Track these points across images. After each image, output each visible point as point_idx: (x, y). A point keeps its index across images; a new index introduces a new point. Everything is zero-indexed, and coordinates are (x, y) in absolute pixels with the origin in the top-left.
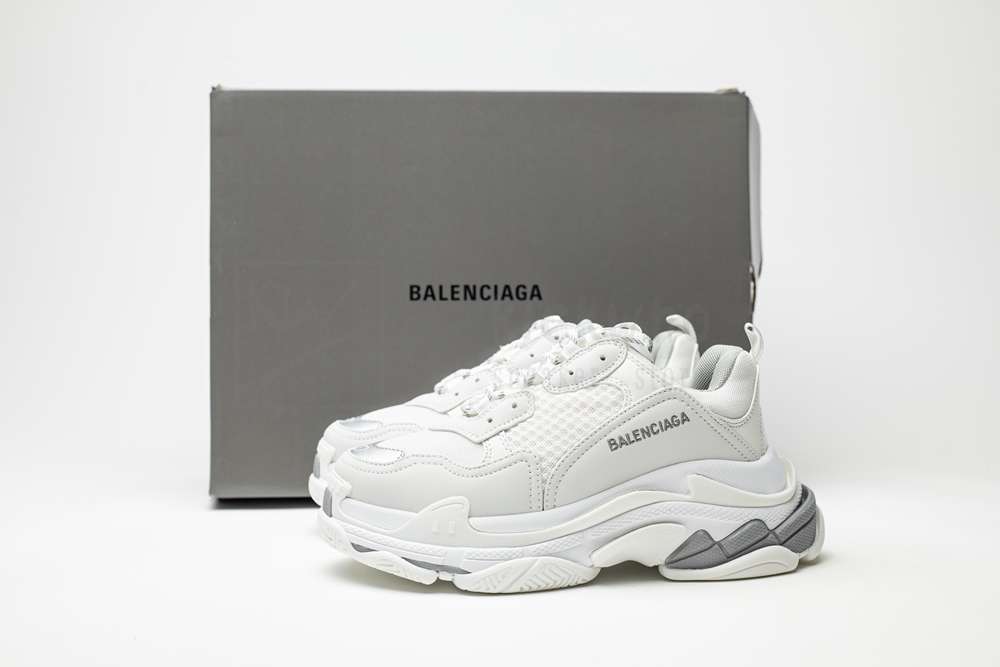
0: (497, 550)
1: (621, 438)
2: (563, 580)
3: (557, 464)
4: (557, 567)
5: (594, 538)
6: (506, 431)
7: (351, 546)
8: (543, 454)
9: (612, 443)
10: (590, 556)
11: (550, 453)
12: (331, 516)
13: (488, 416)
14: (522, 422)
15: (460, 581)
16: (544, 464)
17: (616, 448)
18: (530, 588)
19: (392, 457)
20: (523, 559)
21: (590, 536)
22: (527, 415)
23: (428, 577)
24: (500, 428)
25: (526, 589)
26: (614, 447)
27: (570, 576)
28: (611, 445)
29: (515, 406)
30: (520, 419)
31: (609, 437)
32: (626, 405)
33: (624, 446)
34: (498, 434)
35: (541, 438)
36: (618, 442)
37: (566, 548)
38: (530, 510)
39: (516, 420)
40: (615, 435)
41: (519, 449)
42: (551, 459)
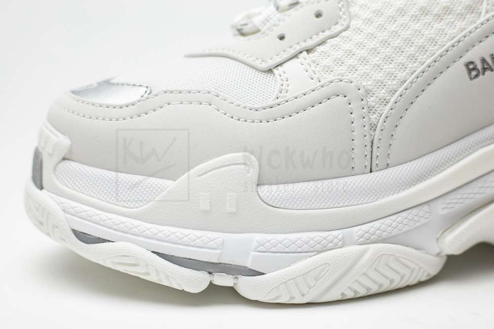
0: (305, 236)
1: (483, 61)
2: (403, 277)
3: (393, 100)
4: (397, 259)
5: (445, 212)
6: (308, 51)
7: (71, 233)
8: (368, 83)
9: (470, 67)
10: (437, 239)
11: (381, 84)
12: (41, 188)
13: (278, 31)
14: (332, 37)
15: (246, 286)
16: (371, 100)
17: (477, 76)
18: (356, 292)
19: (134, 95)
20: (343, 250)
21: (441, 209)
22: (338, 28)
23: (196, 282)
24: (298, 48)
25: (350, 295)
26: (474, 73)
27: (412, 271)
28: (470, 71)
29: (318, 15)
30: (328, 33)
31: (467, 58)
32: (487, 12)
33: (488, 73)
34: (295, 56)
35: (364, 60)
36: (479, 66)
37: (406, 228)
38: (352, 172)
39: (322, 36)
40: (474, 55)
41: (331, 77)
42: (382, 93)
